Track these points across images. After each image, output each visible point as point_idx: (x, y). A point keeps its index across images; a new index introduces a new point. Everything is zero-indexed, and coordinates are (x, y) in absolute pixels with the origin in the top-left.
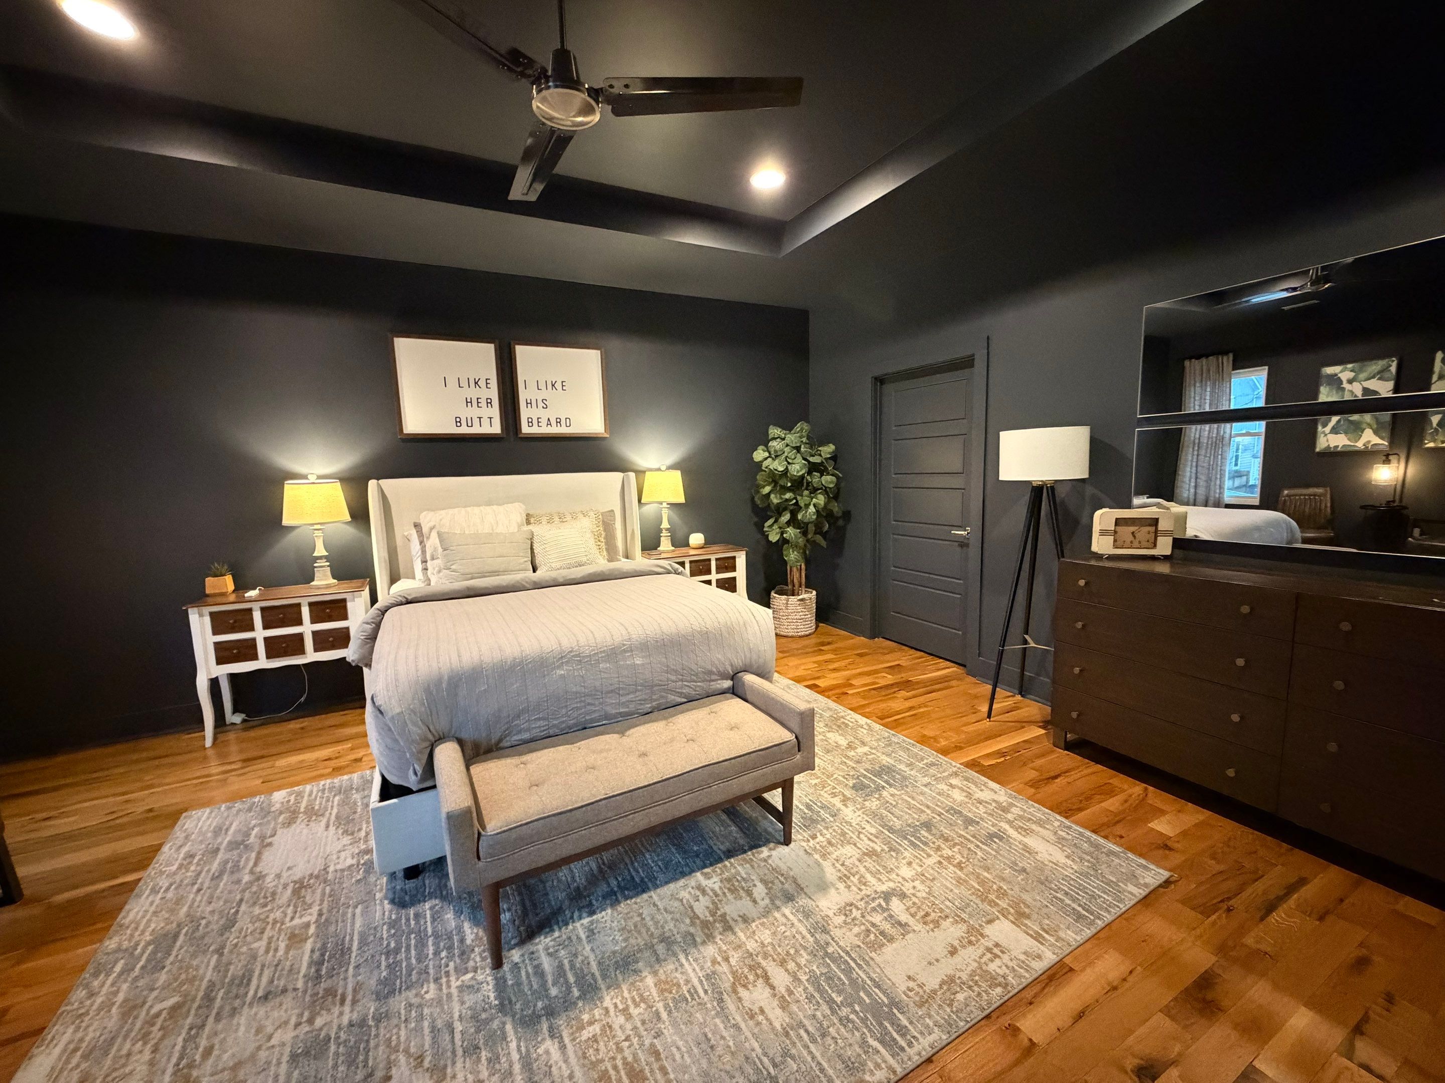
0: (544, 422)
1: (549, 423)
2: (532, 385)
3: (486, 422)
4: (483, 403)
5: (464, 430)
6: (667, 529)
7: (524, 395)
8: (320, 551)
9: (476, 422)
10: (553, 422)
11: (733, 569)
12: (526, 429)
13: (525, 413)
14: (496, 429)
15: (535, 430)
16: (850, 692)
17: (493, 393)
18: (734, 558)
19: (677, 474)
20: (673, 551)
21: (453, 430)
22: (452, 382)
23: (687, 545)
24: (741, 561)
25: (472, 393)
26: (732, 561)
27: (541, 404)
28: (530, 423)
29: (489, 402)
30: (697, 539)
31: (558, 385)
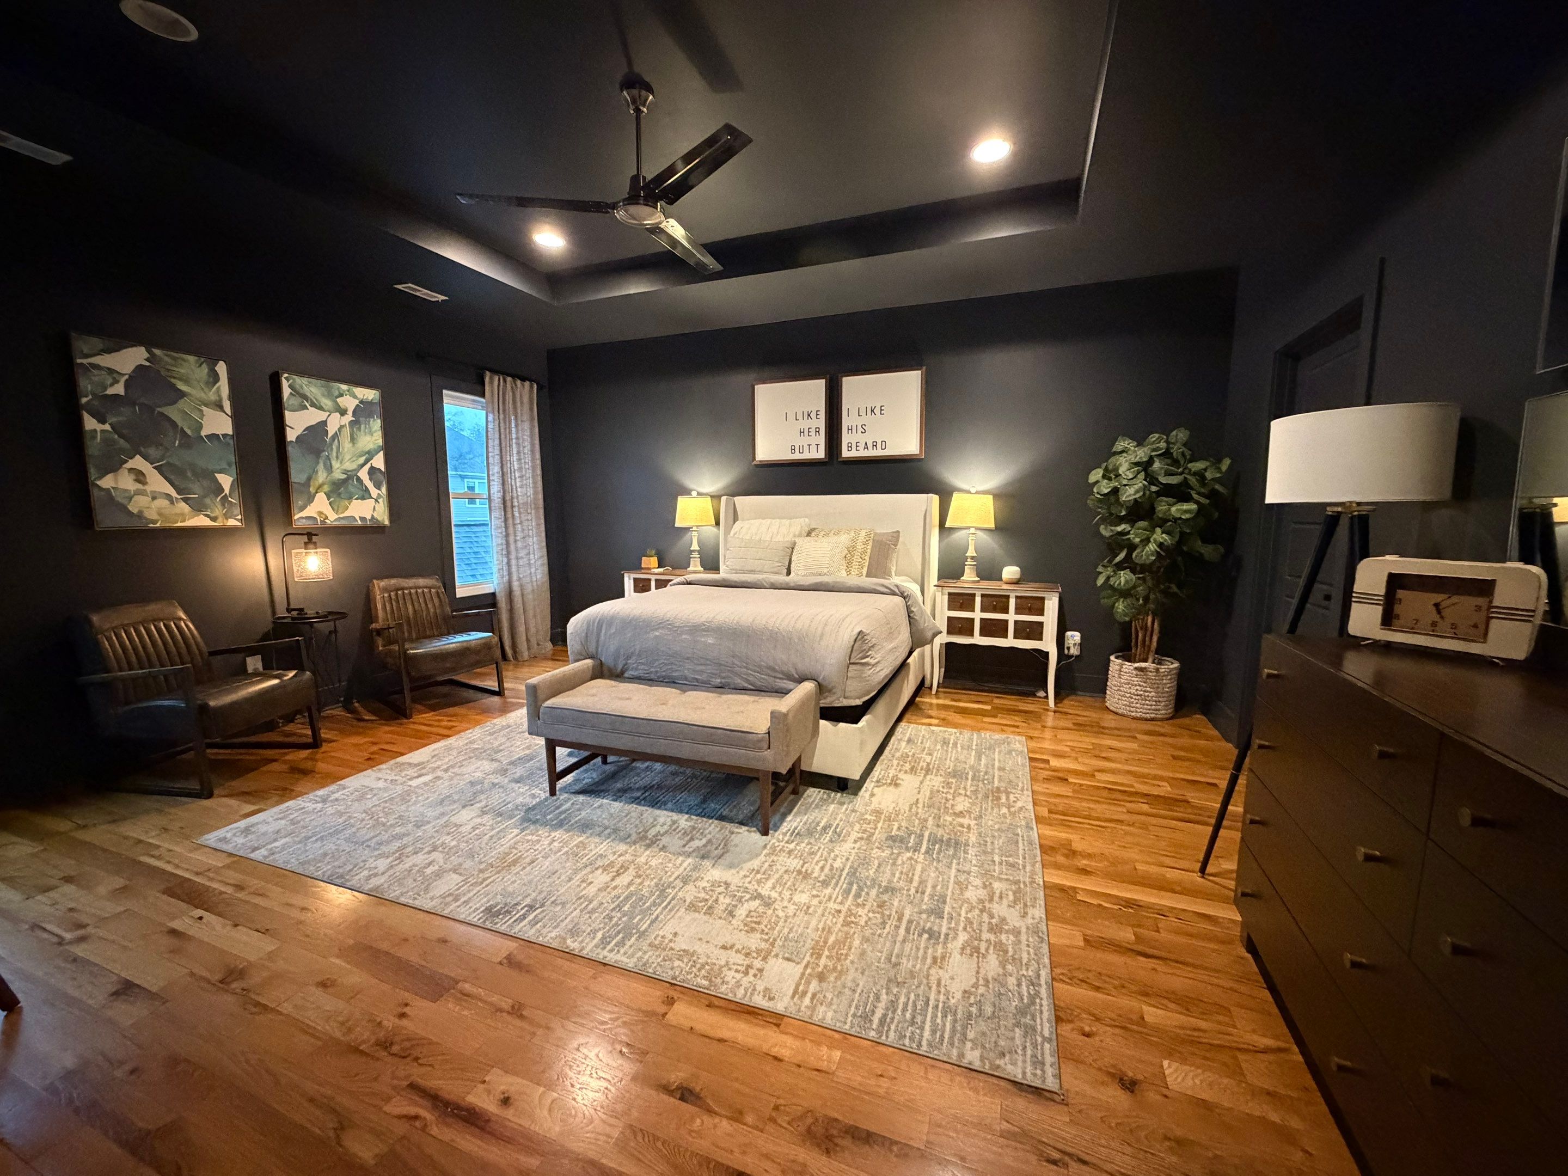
0: (862, 446)
1: (866, 447)
2: (854, 412)
3: (813, 448)
4: (813, 433)
5: (797, 456)
6: (973, 558)
7: (845, 422)
8: (695, 547)
9: (806, 448)
10: (870, 445)
11: (1041, 613)
12: (846, 453)
13: (846, 438)
14: (821, 454)
15: (853, 454)
16: (1071, 780)
17: (821, 423)
18: (1043, 599)
19: (990, 498)
20: (978, 582)
21: (789, 456)
22: (791, 417)
23: (1001, 579)
24: (1052, 605)
25: (805, 424)
26: (1038, 603)
27: (860, 429)
28: (850, 447)
29: (817, 431)
30: (1011, 572)
31: (877, 411)
